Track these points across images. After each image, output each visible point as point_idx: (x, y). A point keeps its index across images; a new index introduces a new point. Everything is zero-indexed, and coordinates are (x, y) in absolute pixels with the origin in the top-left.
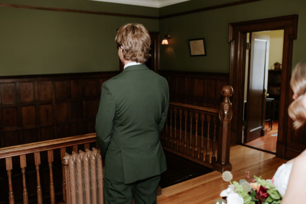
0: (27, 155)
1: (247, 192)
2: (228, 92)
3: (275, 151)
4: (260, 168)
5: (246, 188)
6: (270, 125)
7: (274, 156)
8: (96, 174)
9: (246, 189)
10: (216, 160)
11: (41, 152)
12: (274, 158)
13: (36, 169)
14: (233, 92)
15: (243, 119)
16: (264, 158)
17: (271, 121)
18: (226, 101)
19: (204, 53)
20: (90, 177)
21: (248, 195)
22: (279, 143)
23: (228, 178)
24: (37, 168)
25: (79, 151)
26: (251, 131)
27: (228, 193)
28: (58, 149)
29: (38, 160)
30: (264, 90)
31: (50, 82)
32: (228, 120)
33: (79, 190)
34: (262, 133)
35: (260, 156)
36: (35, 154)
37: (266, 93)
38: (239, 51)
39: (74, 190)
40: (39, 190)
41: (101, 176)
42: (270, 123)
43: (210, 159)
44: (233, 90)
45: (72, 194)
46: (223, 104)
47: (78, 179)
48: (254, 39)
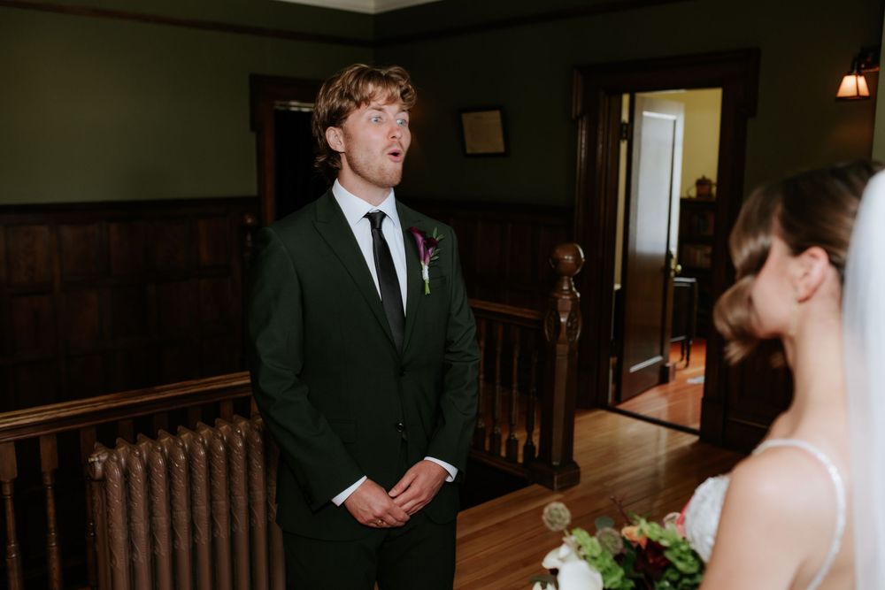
1: (611, 557)
2: (571, 262)
3: (697, 426)
4: (656, 474)
5: (609, 545)
6: (685, 352)
7: (695, 438)
8: (187, 505)
9: (608, 548)
10: (537, 455)
12: (694, 445)
13: (5, 493)
14: (584, 261)
15: (612, 337)
16: (668, 446)
17: (688, 340)
18: (565, 288)
19: (501, 149)
20: (171, 513)
21: (614, 563)
22: (707, 402)
23: (558, 520)
24: (8, 490)
25: (138, 437)
26: (633, 369)
27: (563, 560)
29: (8, 465)
30: (669, 255)
31: (45, 229)
32: (570, 340)
33: (137, 553)
34: (663, 375)
35: (658, 439)
37: (673, 264)
38: (601, 146)
39: (123, 552)
40: (14, 556)
41: (202, 509)
42: (685, 347)
43: (521, 451)
44: (582, 256)
45: (115, 566)
46: (556, 295)
47: (135, 519)
48: (642, 110)
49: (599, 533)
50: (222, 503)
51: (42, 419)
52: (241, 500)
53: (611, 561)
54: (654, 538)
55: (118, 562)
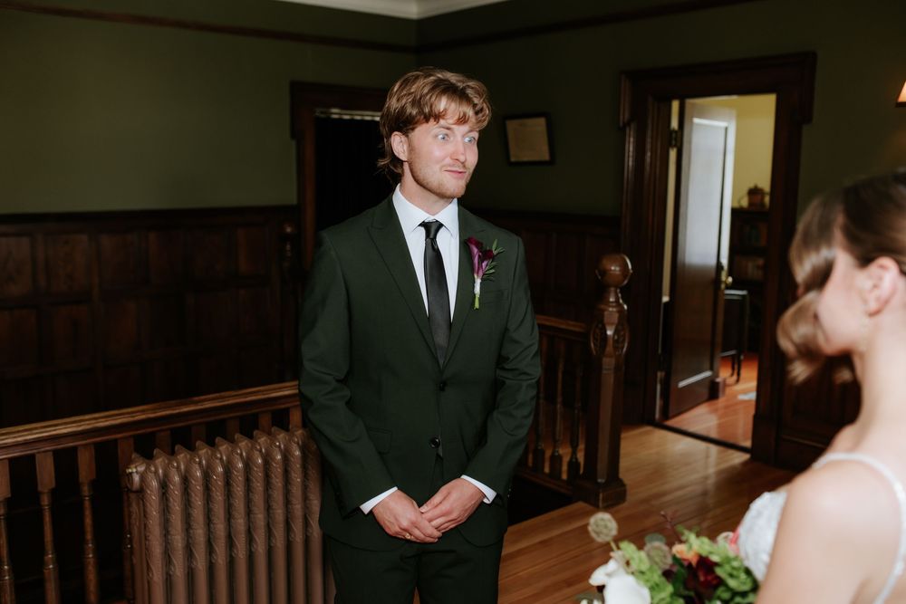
0: (10, 460)
1: (660, 572)
2: (618, 273)
3: (748, 444)
4: (705, 493)
5: (657, 559)
6: (736, 367)
7: (746, 457)
8: (225, 518)
9: (656, 563)
10: (581, 471)
11: (55, 452)
12: (745, 464)
13: (43, 503)
14: (631, 271)
15: (660, 351)
16: (718, 464)
17: (739, 355)
18: (612, 299)
19: (546, 156)
20: (209, 525)
21: (663, 579)
22: (758, 419)
23: (605, 531)
24: (45, 501)
25: (176, 448)
26: (682, 384)
27: (609, 575)
28: (107, 441)
29: (46, 475)
30: (719, 266)
31: (84, 237)
32: (617, 353)
33: (174, 566)
34: (713, 391)
35: (707, 457)
36: (38, 456)
37: (723, 277)
38: (649, 154)
39: (160, 565)
40: (51, 566)
41: (240, 522)
42: (736, 361)
43: (565, 468)
44: (630, 266)
45: (151, 578)
46: (602, 307)
47: (173, 531)
48: (692, 117)
49: (648, 547)
50: (260, 517)
51: (80, 429)
52: (279, 513)
53: (660, 577)
54: (704, 554)
55: (155, 574)
